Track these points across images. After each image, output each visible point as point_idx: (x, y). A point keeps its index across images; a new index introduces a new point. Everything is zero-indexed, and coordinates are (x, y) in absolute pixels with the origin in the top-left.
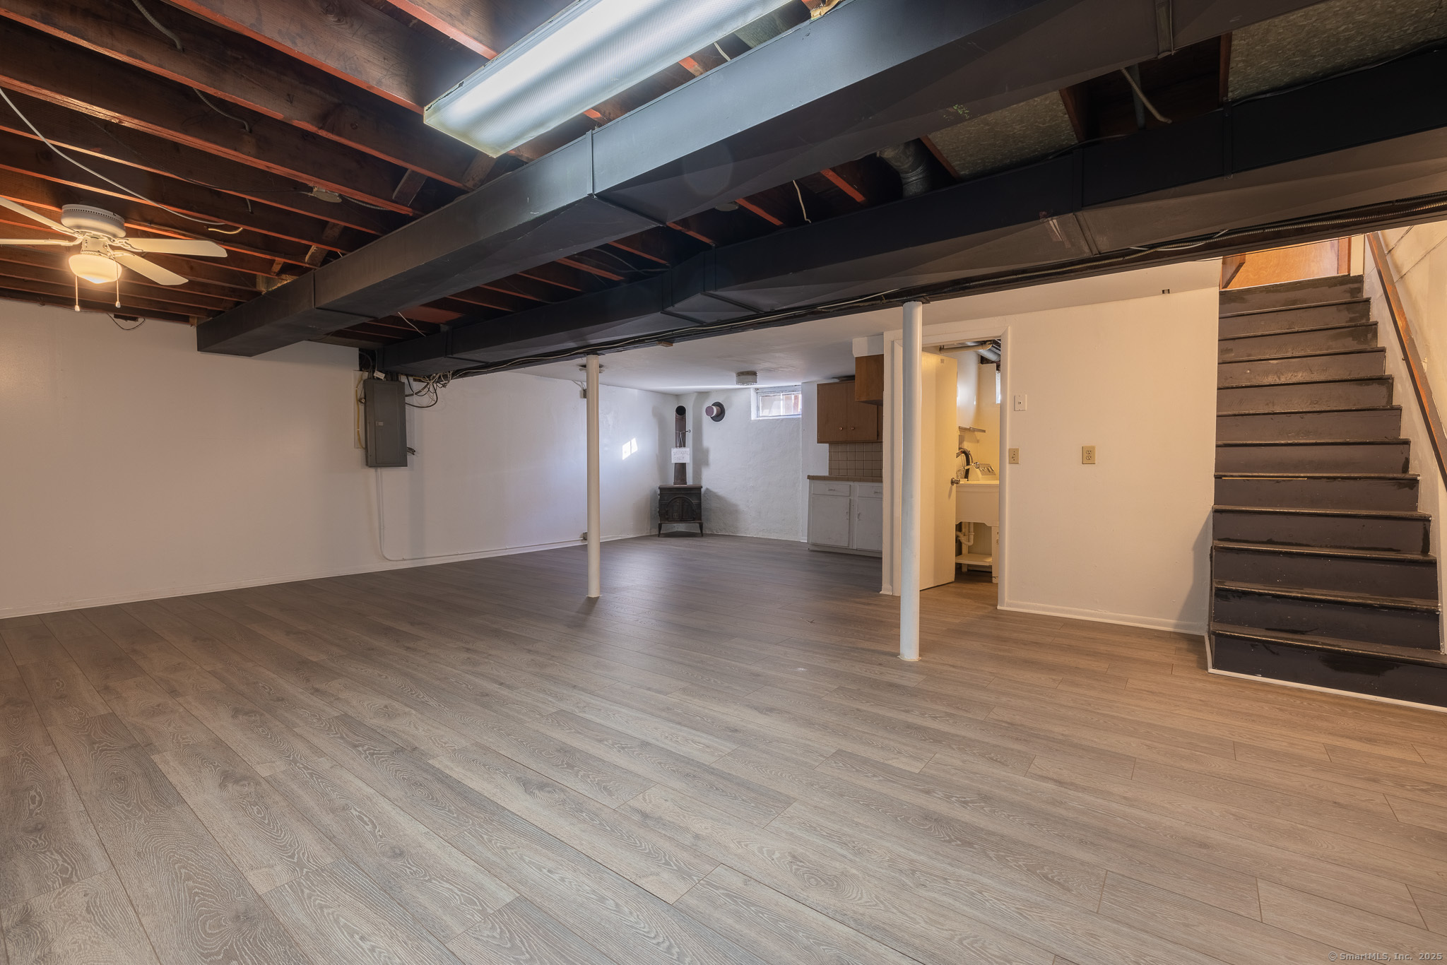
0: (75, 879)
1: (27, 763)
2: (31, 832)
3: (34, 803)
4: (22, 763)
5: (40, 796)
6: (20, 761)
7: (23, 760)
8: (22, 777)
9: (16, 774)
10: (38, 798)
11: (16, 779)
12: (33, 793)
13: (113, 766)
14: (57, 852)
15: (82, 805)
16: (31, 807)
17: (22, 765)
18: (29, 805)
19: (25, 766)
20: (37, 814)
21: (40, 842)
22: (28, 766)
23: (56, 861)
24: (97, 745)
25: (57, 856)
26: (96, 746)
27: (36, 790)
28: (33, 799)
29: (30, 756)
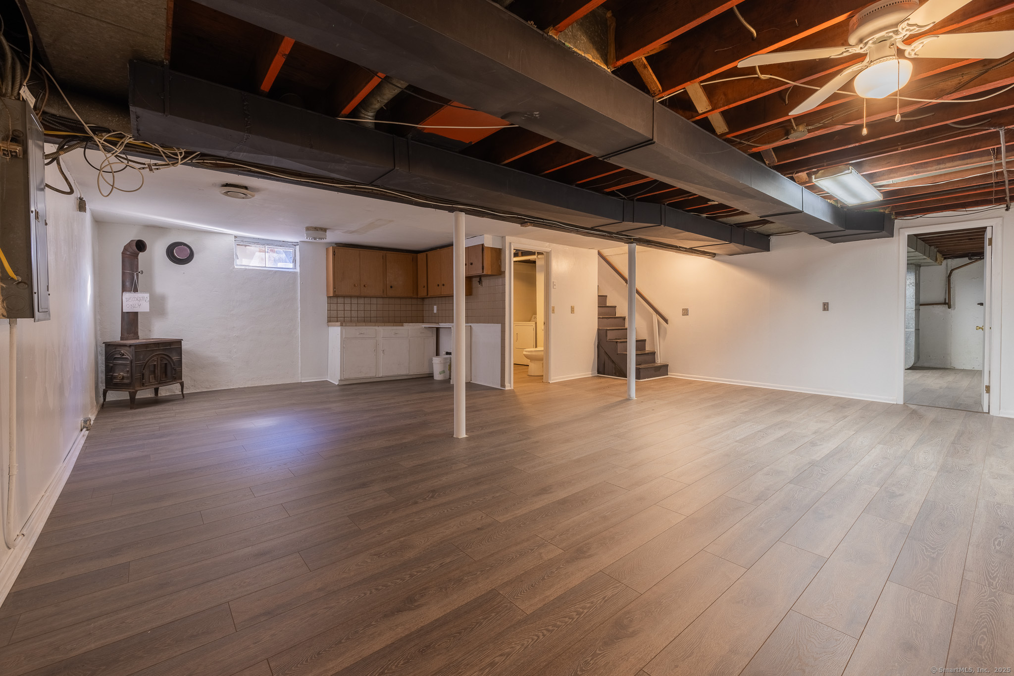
0: (995, 503)
1: (992, 574)
2: (1007, 528)
3: (1000, 541)
4: (996, 577)
5: (994, 543)
6: (997, 579)
7: (994, 578)
8: (1000, 564)
9: (1004, 569)
10: (996, 543)
11: (1005, 564)
12: (998, 548)
13: (938, 534)
14: (998, 514)
15: (973, 525)
16: (1002, 540)
17: (997, 574)
18: (1003, 542)
19: (995, 572)
20: (1001, 535)
21: (1005, 522)
22: (993, 570)
23: (1000, 511)
24: (932, 556)
25: (999, 513)
26: (934, 556)
27: (995, 548)
28: (999, 544)
29: (987, 580)
